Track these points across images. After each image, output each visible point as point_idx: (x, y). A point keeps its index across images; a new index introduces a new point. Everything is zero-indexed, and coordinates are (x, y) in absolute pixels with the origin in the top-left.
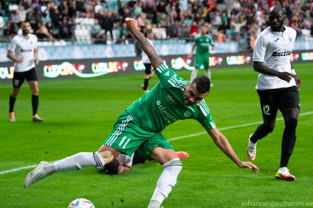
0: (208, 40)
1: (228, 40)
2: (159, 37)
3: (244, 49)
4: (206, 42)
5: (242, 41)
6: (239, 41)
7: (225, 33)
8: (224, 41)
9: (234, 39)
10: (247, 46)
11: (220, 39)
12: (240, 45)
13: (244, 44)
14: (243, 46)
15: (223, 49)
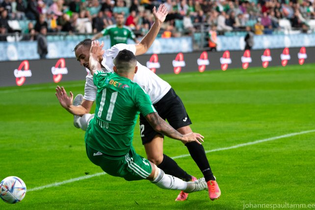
0: (125, 33)
1: (179, 34)
2: (83, 31)
3: (200, 47)
4: (123, 36)
5: (197, 36)
6: (193, 37)
7: (174, 24)
8: (172, 36)
9: (187, 33)
10: (204, 43)
11: (168, 34)
12: (194, 42)
13: (200, 40)
14: (199, 43)
15: (171, 48)
